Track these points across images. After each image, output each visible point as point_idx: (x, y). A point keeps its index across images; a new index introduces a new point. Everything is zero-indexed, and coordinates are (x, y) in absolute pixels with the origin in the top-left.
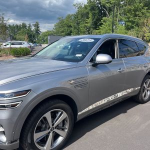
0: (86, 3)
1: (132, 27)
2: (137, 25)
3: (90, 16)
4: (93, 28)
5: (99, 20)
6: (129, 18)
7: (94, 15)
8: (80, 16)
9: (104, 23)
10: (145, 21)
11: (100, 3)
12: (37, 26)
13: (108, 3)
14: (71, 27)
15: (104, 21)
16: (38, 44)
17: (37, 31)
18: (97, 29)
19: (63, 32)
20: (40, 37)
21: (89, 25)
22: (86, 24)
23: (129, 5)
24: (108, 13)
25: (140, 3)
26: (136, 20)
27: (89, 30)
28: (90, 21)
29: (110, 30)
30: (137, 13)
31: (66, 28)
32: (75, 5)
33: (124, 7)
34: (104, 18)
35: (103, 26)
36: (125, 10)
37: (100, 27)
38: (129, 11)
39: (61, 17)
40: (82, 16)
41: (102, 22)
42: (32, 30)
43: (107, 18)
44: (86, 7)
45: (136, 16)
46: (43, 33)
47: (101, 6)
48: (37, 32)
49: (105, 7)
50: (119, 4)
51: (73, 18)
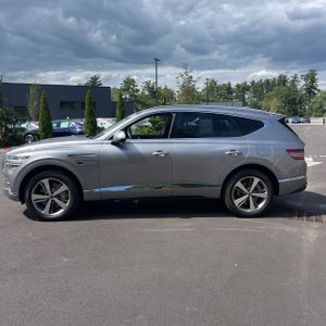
16: (302, 119)
17: (311, 89)
42: (299, 87)
48: (310, 92)
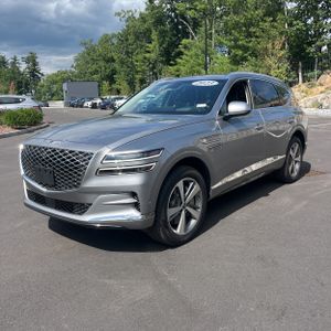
0: (143, 10)
1: (245, 59)
2: (254, 54)
3: (154, 36)
4: (162, 62)
5: (175, 45)
6: (236, 40)
7: (162, 34)
8: (131, 38)
9: (186, 52)
10: (270, 46)
11: (173, 10)
12: (32, 60)
13: (190, 9)
14: (114, 61)
15: (186, 47)
17: (34, 72)
18: (171, 65)
19: (96, 72)
20: (42, 86)
21: (153, 56)
22: (147, 55)
23: (235, 13)
24: (193, 30)
25: (256, 8)
26: (250, 45)
27: (154, 68)
28: (154, 49)
29: (199, 65)
30: (252, 30)
31: (102, 63)
32: (119, 14)
33: (224, 17)
34: (184, 41)
35: (184, 57)
36: (226, 24)
37: (178, 60)
38: (237, 26)
39: (87, 40)
40: (137, 38)
41: (183, 50)
42: (22, 70)
43: (190, 40)
44: (143, 18)
45: (249, 35)
46: (49, 77)
47: (176, 16)
48: (34, 76)
49: (185, 19)
50: (214, 12)
51: (115, 41)
